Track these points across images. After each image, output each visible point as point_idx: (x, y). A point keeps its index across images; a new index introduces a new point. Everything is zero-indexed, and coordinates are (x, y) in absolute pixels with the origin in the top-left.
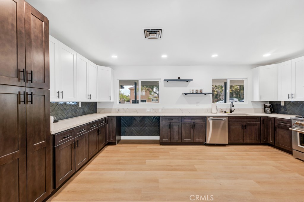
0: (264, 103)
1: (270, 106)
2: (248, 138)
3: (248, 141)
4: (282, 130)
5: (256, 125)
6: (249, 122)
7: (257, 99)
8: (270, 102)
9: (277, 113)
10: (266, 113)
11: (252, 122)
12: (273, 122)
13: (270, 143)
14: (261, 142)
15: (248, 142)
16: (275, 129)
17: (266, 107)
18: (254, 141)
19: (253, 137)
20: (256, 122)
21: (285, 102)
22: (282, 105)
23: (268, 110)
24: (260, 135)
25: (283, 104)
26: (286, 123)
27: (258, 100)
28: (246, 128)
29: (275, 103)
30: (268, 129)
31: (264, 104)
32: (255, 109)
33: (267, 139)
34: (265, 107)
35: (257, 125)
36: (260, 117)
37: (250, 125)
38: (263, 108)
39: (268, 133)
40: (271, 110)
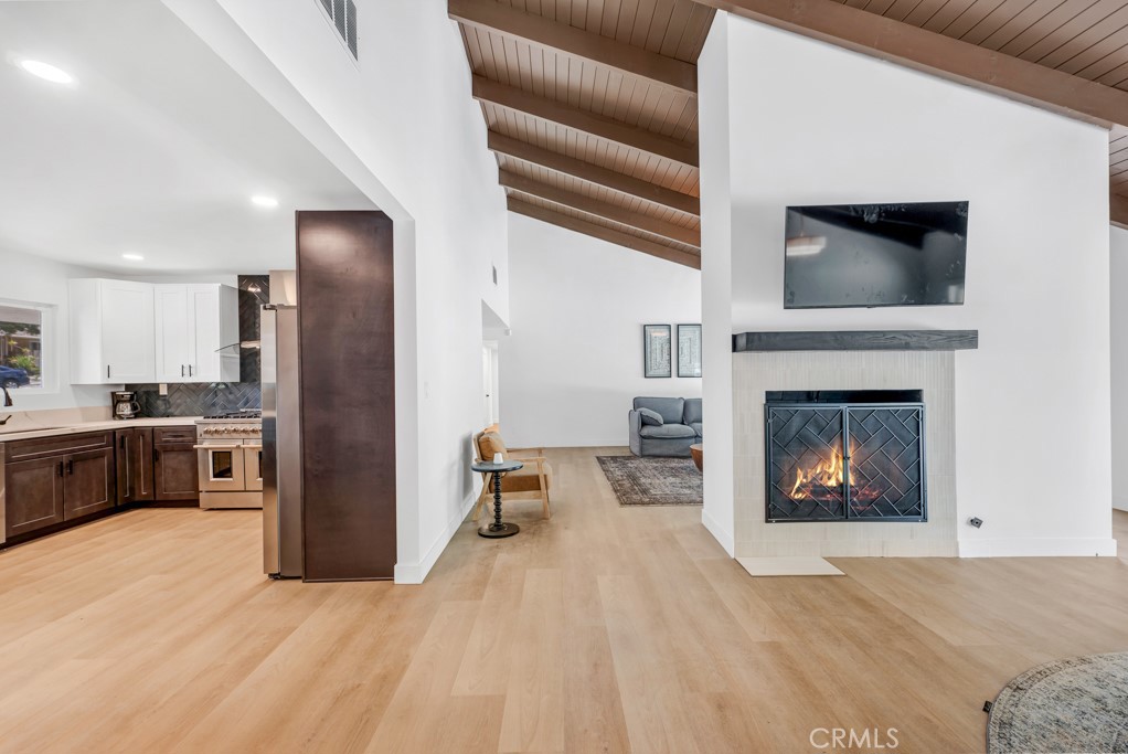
0: (113, 390)
1: (132, 397)
2: (78, 503)
3: (80, 510)
4: (173, 455)
5: (102, 455)
6: (80, 450)
7: (97, 377)
8: (128, 387)
9: (149, 415)
10: (121, 418)
11: (90, 448)
12: (149, 439)
13: (142, 499)
14: (116, 502)
15: (80, 515)
16: (155, 456)
17: (118, 402)
18: (95, 505)
19: (94, 494)
20: (101, 447)
21: (170, 386)
22: (161, 393)
23: (126, 409)
24: (114, 483)
25: (163, 391)
26: (182, 436)
27: (99, 382)
28: (71, 473)
29: (143, 389)
30: (133, 461)
31: (113, 394)
32: (84, 410)
33: (132, 490)
34: (116, 400)
35: (103, 457)
36: (114, 431)
37: (83, 458)
38: (109, 403)
39: (135, 473)
40: (134, 408)
